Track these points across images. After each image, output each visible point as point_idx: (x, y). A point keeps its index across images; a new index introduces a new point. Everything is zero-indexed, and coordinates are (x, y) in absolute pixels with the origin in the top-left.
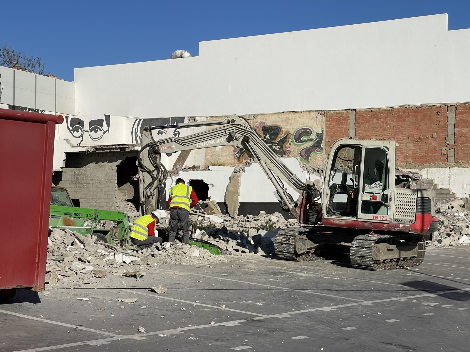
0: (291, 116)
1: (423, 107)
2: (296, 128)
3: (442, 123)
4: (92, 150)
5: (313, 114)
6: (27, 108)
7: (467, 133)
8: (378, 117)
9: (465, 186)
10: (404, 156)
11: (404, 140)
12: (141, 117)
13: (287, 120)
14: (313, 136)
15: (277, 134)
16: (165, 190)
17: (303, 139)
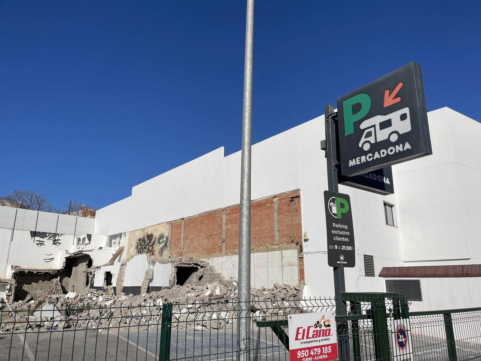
0: (157, 227)
1: (211, 213)
2: (158, 234)
3: (219, 223)
4: (73, 255)
5: (165, 224)
6: (47, 233)
7: (231, 229)
8: (192, 223)
9: (229, 271)
10: (202, 250)
11: (203, 237)
12: (109, 235)
13: (156, 229)
14: (165, 239)
15: (152, 239)
16: (94, 279)
17: (161, 241)
